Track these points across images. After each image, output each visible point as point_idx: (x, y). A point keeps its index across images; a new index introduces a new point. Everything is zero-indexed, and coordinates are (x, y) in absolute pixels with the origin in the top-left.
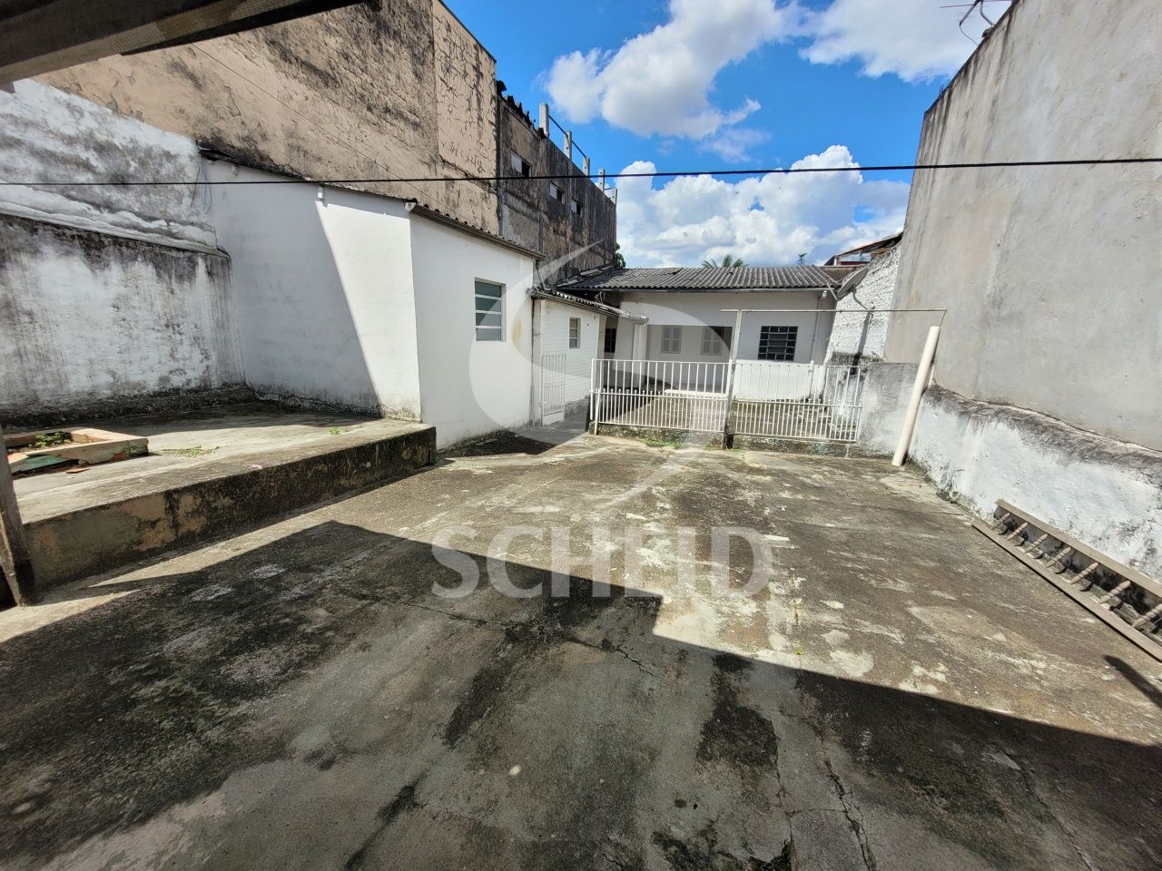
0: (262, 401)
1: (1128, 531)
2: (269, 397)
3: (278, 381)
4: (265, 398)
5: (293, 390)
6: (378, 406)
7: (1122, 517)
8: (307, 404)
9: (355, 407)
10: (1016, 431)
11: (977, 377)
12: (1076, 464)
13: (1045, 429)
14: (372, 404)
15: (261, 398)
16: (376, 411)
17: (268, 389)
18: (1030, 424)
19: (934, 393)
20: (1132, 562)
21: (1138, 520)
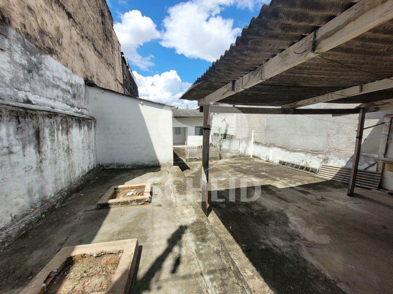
0: (107, 169)
1: (303, 161)
2: (112, 167)
3: (116, 161)
4: (109, 168)
5: (124, 163)
6: (159, 163)
7: (301, 159)
8: (130, 167)
9: (150, 165)
10: (279, 149)
11: (266, 140)
12: (292, 153)
13: (285, 148)
14: (156, 163)
15: (107, 168)
16: (158, 165)
17: (111, 164)
18: (281, 147)
19: (256, 143)
20: (305, 165)
21: (304, 159)
